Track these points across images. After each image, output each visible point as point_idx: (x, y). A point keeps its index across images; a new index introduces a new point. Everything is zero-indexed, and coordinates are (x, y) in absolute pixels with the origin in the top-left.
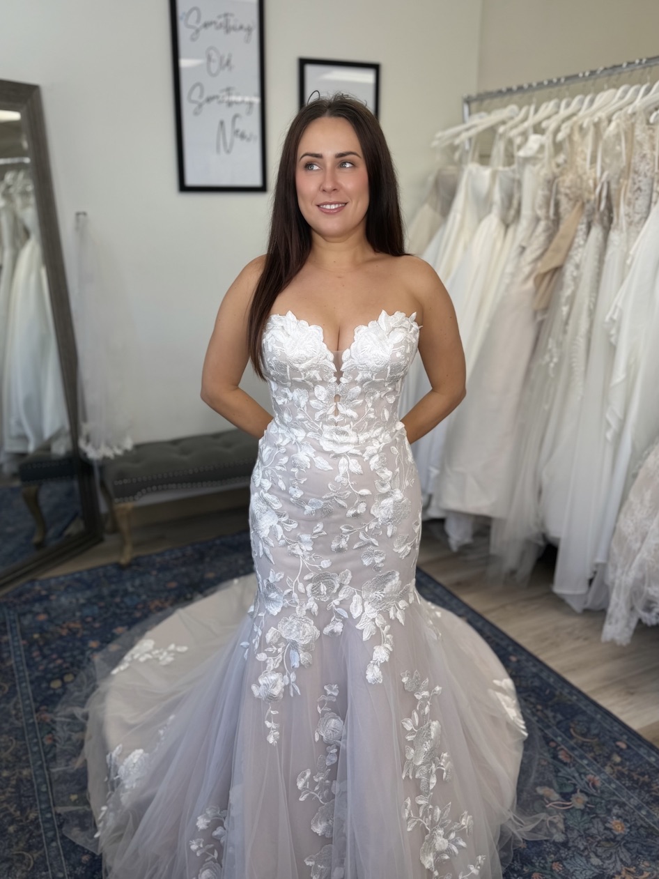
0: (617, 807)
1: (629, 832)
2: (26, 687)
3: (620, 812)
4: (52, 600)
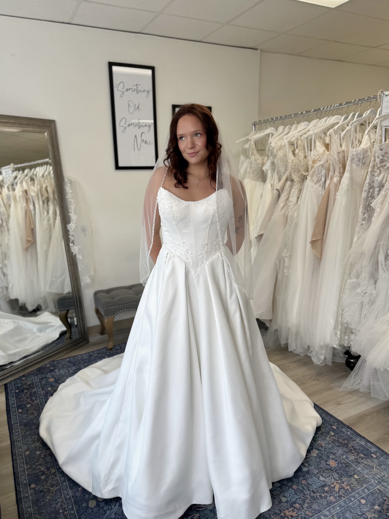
0: (332, 455)
1: (337, 466)
3: (334, 457)
4: (56, 371)
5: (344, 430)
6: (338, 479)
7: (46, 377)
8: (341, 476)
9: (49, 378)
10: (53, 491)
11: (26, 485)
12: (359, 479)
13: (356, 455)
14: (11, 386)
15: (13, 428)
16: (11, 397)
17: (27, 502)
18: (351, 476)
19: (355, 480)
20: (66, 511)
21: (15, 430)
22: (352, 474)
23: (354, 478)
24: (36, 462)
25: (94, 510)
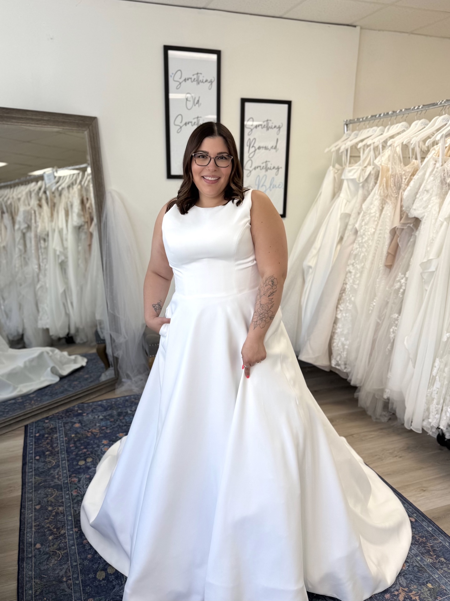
1: (407, 569)
2: (65, 463)
4: (83, 416)
5: (424, 524)
6: (405, 585)
7: (71, 422)
8: (410, 582)
9: (75, 423)
10: (60, 554)
11: (31, 544)
12: (433, 589)
13: (435, 558)
14: (32, 428)
15: (27, 477)
16: (30, 441)
17: (29, 564)
18: (424, 584)
19: (427, 590)
20: (70, 580)
21: (28, 479)
22: (425, 581)
23: (427, 587)
24: (45, 519)
25: (102, 583)
